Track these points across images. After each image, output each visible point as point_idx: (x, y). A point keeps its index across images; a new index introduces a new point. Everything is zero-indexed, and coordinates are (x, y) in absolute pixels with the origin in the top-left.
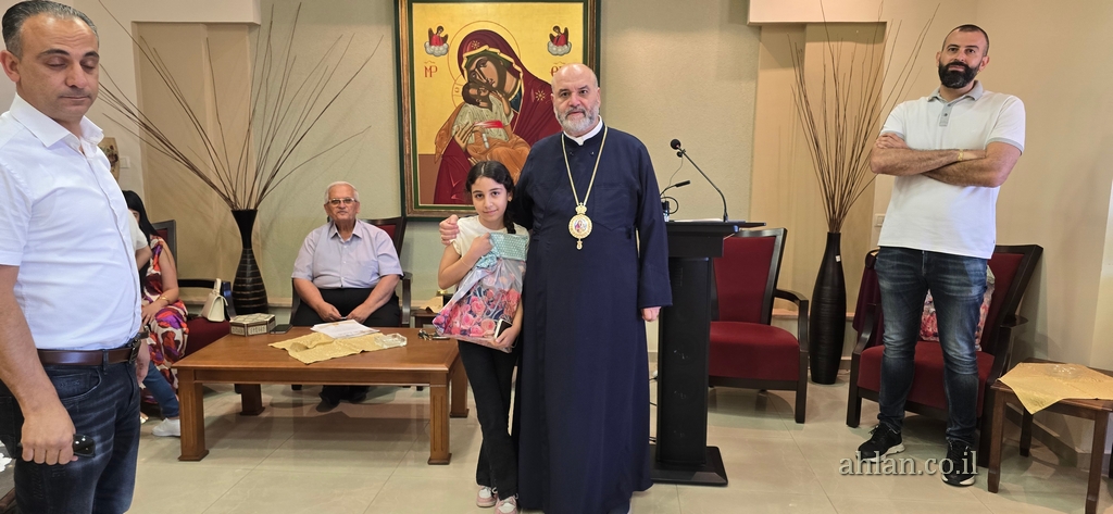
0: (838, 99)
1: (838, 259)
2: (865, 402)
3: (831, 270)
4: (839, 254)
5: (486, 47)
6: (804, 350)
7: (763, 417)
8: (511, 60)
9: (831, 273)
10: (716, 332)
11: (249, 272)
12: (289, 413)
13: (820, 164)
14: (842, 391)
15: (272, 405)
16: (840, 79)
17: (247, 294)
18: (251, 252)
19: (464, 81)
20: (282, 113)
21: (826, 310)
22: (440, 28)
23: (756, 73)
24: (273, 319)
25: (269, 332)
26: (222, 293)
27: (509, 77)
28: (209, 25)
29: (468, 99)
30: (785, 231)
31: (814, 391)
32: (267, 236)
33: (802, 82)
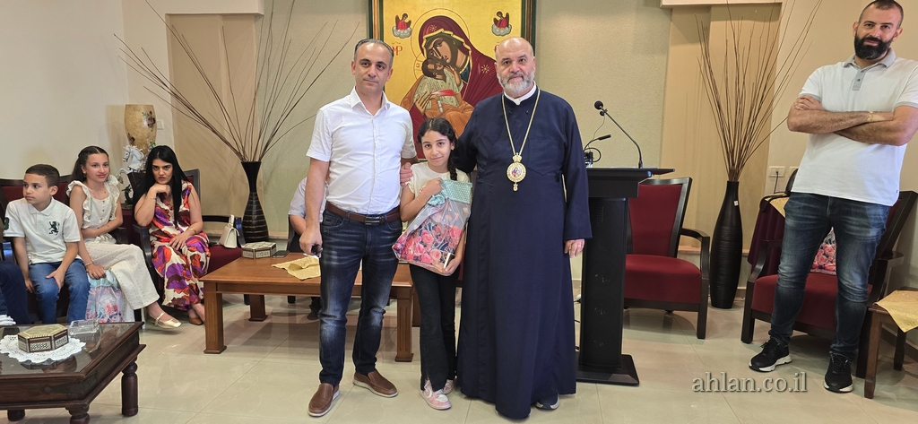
0: (738, 69)
1: (736, 203)
2: (758, 323)
3: (729, 212)
4: (737, 199)
5: (442, 30)
6: (705, 277)
7: (670, 333)
8: (462, 40)
9: (729, 215)
10: (631, 263)
11: (254, 211)
12: (286, 320)
13: (722, 123)
14: (738, 314)
15: (273, 314)
16: (741, 53)
17: (253, 228)
18: (256, 195)
19: (424, 58)
20: (280, 86)
21: (725, 246)
22: (405, 15)
23: (668, 49)
24: (274, 246)
25: (272, 256)
26: (235, 226)
27: (460, 55)
28: (224, 16)
29: (427, 73)
30: (691, 180)
31: (713, 314)
32: (268, 183)
33: (707, 55)
